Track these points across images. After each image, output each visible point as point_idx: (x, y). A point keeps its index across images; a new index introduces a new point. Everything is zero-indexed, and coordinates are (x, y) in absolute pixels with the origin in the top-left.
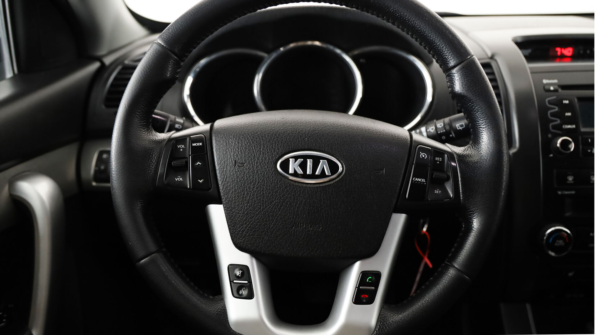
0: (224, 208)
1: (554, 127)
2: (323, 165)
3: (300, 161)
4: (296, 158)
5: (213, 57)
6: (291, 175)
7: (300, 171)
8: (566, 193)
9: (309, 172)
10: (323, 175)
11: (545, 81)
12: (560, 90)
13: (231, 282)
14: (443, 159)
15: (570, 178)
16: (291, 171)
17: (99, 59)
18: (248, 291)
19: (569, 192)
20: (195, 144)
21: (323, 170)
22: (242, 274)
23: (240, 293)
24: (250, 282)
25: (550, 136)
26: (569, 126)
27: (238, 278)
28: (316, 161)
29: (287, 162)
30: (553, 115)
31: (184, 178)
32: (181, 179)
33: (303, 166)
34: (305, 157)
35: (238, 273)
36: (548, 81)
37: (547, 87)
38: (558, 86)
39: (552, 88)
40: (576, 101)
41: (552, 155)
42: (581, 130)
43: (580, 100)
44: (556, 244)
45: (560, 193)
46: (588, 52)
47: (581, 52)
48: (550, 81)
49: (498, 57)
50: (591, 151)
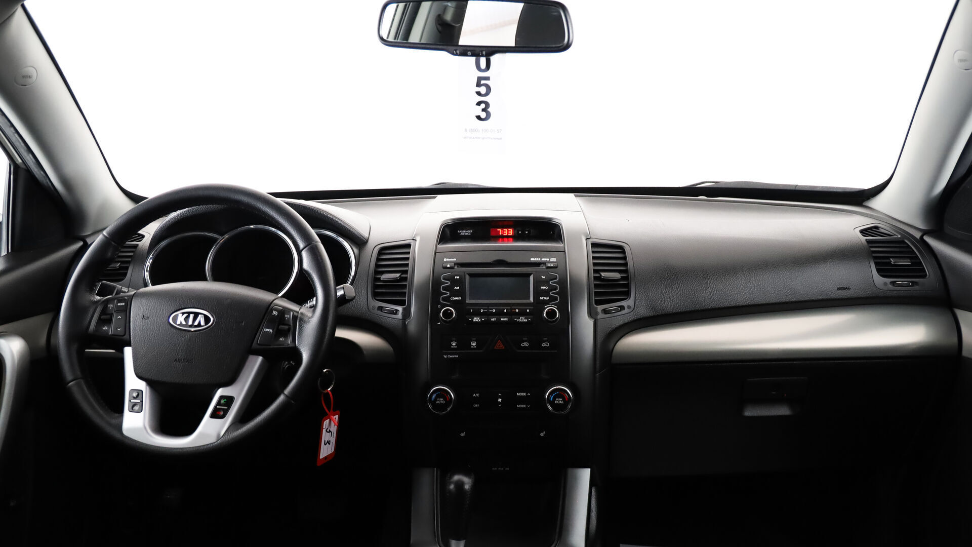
0: (133, 350)
1: (444, 299)
2: (201, 319)
3: (185, 315)
4: (183, 313)
5: (174, 238)
6: (178, 325)
7: (184, 323)
8: (451, 356)
9: (190, 323)
10: (199, 325)
11: (445, 260)
12: (456, 268)
13: (130, 401)
14: (290, 316)
15: (454, 344)
16: (178, 322)
17: (83, 239)
18: (139, 408)
19: (453, 356)
20: (120, 304)
21: (200, 322)
22: (138, 396)
23: (134, 408)
24: (142, 401)
25: (439, 306)
26: (456, 298)
27: (134, 398)
28: (196, 315)
29: (176, 316)
30: (444, 288)
31: (109, 328)
32: (107, 328)
33: (187, 319)
34: (189, 313)
35: (135, 395)
36: (448, 260)
37: (444, 265)
38: (456, 264)
39: (448, 266)
40: (467, 277)
41: (439, 323)
42: (467, 302)
43: (472, 275)
44: (437, 402)
45: (445, 357)
46: (527, 232)
47: (520, 232)
48: (450, 260)
49: (418, 239)
50: (472, 320)
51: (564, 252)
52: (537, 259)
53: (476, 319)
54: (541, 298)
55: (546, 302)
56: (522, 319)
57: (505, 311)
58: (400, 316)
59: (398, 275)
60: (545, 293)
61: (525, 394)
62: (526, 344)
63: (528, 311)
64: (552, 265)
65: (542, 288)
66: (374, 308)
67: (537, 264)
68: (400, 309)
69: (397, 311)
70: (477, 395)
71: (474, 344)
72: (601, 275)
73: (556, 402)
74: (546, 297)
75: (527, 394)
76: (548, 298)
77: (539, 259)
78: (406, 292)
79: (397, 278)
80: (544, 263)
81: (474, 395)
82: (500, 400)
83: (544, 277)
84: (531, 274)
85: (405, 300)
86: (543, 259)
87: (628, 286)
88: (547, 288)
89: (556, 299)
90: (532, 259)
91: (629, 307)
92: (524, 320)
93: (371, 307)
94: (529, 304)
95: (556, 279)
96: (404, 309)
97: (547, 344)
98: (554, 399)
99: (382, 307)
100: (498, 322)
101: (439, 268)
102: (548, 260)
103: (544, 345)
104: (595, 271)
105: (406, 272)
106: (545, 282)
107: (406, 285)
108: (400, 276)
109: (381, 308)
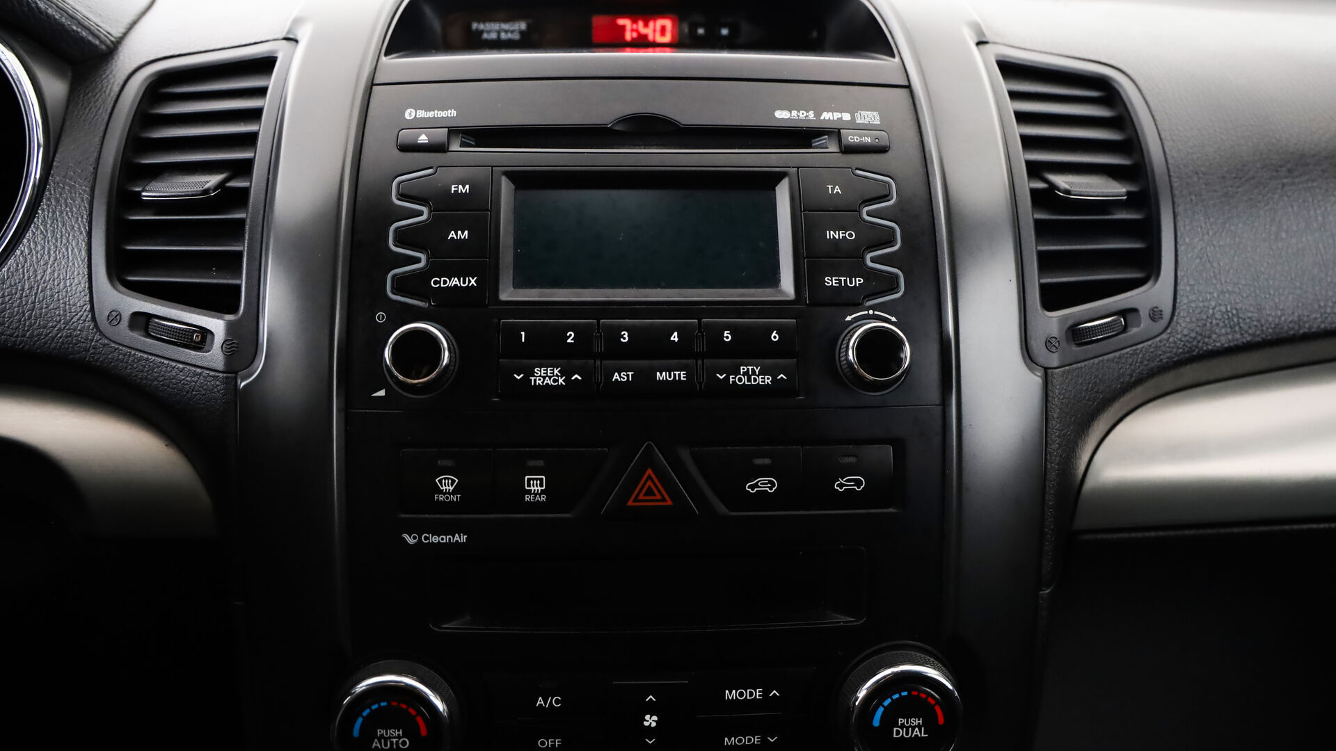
1: (402, 285)
8: (435, 539)
11: (410, 114)
12: (455, 146)
15: (447, 484)
19: (446, 539)
25: (381, 318)
26: (454, 282)
30: (404, 238)
36: (421, 114)
37: (406, 136)
38: (453, 132)
39: (423, 139)
40: (506, 186)
41: (382, 393)
42: (503, 297)
43: (523, 180)
44: (376, 744)
45: (410, 540)
46: (725, 32)
47: (701, 31)
48: (431, 114)
49: (304, 34)
50: (526, 380)
51: (909, 87)
52: (803, 114)
53: (546, 376)
54: (831, 281)
55: (851, 300)
56: (752, 375)
57: (675, 337)
58: (215, 356)
59: (213, 180)
60: (848, 258)
61: (757, 694)
62: (765, 484)
63: (775, 336)
64: (867, 140)
65: (831, 234)
66: (115, 317)
67: (801, 137)
68: (217, 325)
69: (205, 333)
70: (554, 701)
71: (535, 486)
72: (1053, 187)
73: (898, 733)
74: (852, 276)
75: (765, 693)
76: (859, 281)
77: (811, 115)
78: (240, 254)
79: (206, 192)
80: (834, 132)
81: (540, 701)
82: (651, 721)
83: (837, 189)
84: (778, 177)
85: (238, 287)
86: (826, 116)
87: (1149, 230)
88: (851, 235)
89: (890, 284)
90: (781, 115)
91: (1155, 314)
92: (760, 380)
93: (102, 316)
94: (780, 308)
95: (885, 197)
96: (230, 328)
97: (858, 483)
98: (890, 719)
99: (149, 316)
100: (644, 386)
101: (380, 151)
102: (847, 117)
103: (844, 484)
104: (1034, 169)
105: (244, 168)
106: (845, 212)
107: (242, 221)
108: (221, 185)
109: (142, 321)
